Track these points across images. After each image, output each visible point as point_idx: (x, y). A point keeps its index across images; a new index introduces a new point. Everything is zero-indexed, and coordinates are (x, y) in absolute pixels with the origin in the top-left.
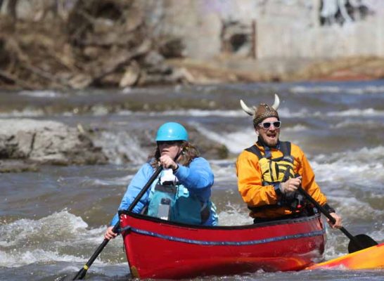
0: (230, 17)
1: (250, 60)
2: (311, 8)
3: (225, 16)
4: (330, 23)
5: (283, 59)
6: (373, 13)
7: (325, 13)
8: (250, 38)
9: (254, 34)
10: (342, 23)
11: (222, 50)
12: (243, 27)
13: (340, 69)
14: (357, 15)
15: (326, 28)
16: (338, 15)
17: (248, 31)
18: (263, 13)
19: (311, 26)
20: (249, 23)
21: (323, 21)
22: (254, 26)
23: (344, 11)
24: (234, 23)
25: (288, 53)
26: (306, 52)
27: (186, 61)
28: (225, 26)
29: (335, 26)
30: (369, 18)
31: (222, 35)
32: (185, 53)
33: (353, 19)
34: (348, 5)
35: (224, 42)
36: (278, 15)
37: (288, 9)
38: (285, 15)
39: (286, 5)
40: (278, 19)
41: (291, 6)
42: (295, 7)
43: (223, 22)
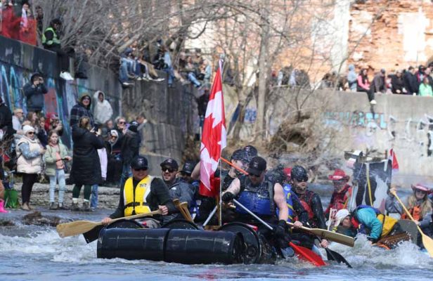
0: (372, 147)
2: (422, 144)
3: (369, 147)
19: (422, 155)
20: (384, 152)
24: (374, 151)
28: (368, 152)
36: (402, 148)
37: (408, 144)
38: (406, 148)
39: (407, 142)
40: (402, 150)
41: (411, 143)
42: (413, 144)
43: (367, 150)
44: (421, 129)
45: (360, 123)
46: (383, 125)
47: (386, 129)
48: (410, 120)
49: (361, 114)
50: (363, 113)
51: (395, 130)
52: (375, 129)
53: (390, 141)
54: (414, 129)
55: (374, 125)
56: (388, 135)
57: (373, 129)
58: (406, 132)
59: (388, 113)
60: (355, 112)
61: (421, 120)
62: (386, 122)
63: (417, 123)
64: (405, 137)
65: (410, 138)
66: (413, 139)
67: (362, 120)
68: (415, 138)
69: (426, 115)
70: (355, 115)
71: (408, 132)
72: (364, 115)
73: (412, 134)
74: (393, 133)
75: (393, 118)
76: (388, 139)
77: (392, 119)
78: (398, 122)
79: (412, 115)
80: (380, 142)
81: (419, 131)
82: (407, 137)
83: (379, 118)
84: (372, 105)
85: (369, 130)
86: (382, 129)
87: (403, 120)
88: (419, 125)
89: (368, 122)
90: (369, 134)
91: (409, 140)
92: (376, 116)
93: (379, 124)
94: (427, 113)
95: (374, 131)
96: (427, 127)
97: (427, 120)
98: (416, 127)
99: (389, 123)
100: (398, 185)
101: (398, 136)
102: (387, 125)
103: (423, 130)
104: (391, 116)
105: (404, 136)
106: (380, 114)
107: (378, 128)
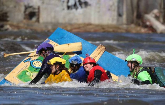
1: (37, 23)
4: (72, 9)
5: (51, 23)
6: (90, 5)
7: (70, 4)
8: (37, 14)
9: (39, 12)
10: (77, 9)
11: (25, 18)
12: (34, 9)
13: (75, 28)
14: (83, 5)
15: (70, 11)
16: (75, 5)
17: (36, 10)
18: (43, 3)
21: (69, 7)
22: (39, 8)
23: (78, 4)
25: (53, 21)
26: (61, 20)
27: (9, 22)
29: (74, 10)
30: (89, 7)
31: (25, 12)
32: (8, 19)
33: (82, 7)
34: (79, 1)
35: (26, 15)
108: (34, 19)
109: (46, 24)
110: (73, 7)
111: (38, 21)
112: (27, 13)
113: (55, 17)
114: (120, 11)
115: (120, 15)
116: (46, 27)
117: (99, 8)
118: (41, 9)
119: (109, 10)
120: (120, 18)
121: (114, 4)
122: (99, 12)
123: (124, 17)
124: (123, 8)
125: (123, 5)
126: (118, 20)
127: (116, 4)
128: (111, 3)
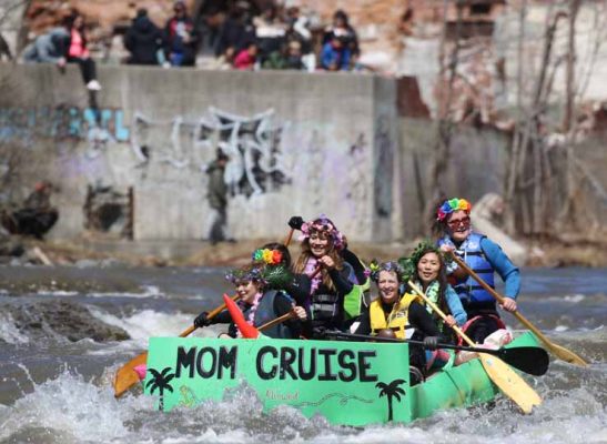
0: (99, 181)
1: (124, 241)
3: (93, 181)
4: (234, 194)
5: (170, 239)
6: (290, 182)
8: (126, 211)
9: (131, 205)
10: (248, 195)
11: (87, 226)
12: (117, 195)
14: (269, 184)
16: (243, 182)
17: (124, 201)
18: (144, 176)
20: (125, 192)
22: (131, 195)
23: (251, 177)
24: (105, 190)
25: (176, 234)
28: (91, 195)
29: (240, 198)
30: (285, 188)
31: (88, 206)
33: (264, 189)
34: (256, 170)
35: (89, 215)
36: (164, 181)
37: (177, 172)
38: (172, 181)
39: (175, 167)
40: (164, 186)
41: (182, 169)
42: (188, 171)
43: (90, 188)
44: (203, 138)
45: (72, 132)
46: (122, 134)
47: (128, 142)
48: (179, 120)
49: (73, 112)
50: (77, 108)
51: (148, 142)
52: (104, 142)
53: (137, 167)
54: (187, 139)
55: (103, 135)
56: (134, 154)
57: (99, 143)
58: (171, 146)
59: (132, 108)
60: (61, 108)
61: (203, 121)
62: (128, 127)
63: (193, 126)
64: (169, 158)
65: (181, 160)
66: (187, 162)
67: (76, 124)
68: (192, 159)
69: (212, 109)
70: (61, 114)
71: (177, 147)
72: (80, 115)
73: (184, 151)
74: (145, 150)
75: (143, 117)
76: (133, 164)
77: (140, 121)
78: (153, 126)
79: (183, 111)
80: (117, 169)
81: (197, 144)
82: (175, 157)
83: (113, 119)
84: (93, 94)
85: (93, 144)
86: (120, 141)
87: (164, 122)
88: (197, 131)
89: (89, 128)
90: (93, 154)
91: (179, 164)
92: (106, 115)
93: (113, 132)
94: (215, 103)
95: (102, 146)
96: (215, 136)
97: (215, 119)
98: (192, 135)
99: (135, 128)
100: (160, 261)
101: (155, 157)
102: (130, 132)
103: (207, 143)
104: (138, 114)
105: (165, 154)
106: (114, 110)
107: (112, 142)
108: (117, 228)
109: (155, 242)
110: (237, 189)
111: (128, 232)
112: (94, 208)
113: (181, 220)
114: (384, 200)
115: (382, 213)
116: (155, 251)
117: (317, 190)
118: (137, 197)
119: (349, 196)
120: (383, 223)
121: (362, 177)
122: (317, 203)
123: (396, 216)
124: (390, 193)
125: (390, 180)
126: (376, 228)
127: (370, 179)
128: (354, 175)
